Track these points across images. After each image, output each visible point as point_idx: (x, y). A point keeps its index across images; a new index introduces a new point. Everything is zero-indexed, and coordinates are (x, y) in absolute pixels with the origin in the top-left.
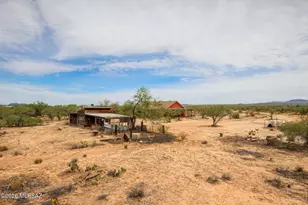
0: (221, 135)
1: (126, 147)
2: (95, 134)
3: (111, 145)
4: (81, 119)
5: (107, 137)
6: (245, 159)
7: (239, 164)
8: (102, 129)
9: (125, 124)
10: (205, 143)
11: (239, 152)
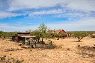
0: (79, 46)
1: (31, 51)
2: (20, 45)
3: (25, 50)
4: (16, 38)
5: (26, 46)
6: (83, 57)
7: (79, 59)
8: (24, 43)
9: (35, 40)
10: (69, 49)
11: (82, 54)
